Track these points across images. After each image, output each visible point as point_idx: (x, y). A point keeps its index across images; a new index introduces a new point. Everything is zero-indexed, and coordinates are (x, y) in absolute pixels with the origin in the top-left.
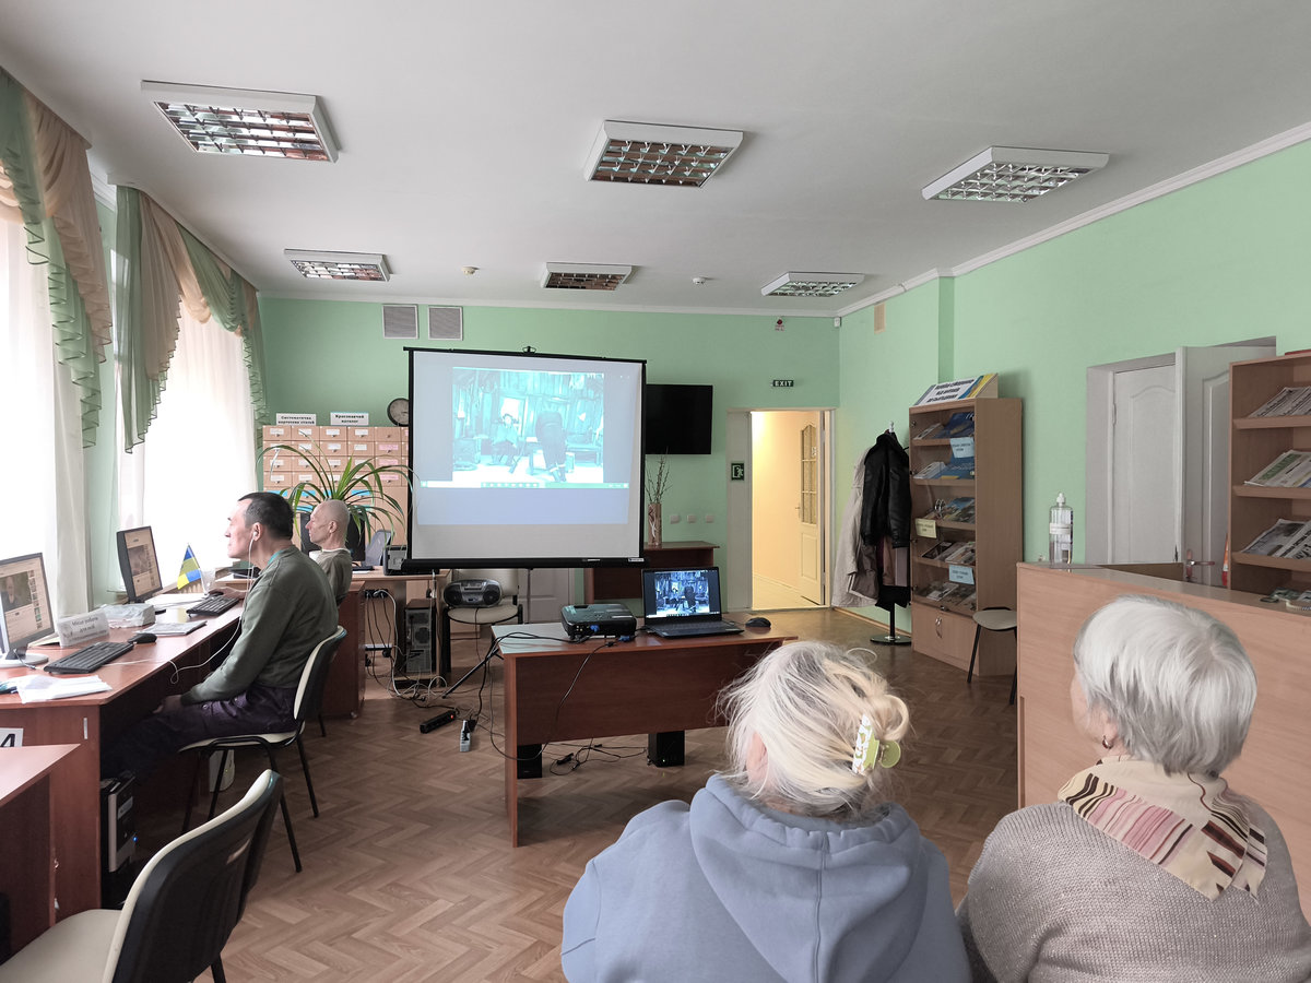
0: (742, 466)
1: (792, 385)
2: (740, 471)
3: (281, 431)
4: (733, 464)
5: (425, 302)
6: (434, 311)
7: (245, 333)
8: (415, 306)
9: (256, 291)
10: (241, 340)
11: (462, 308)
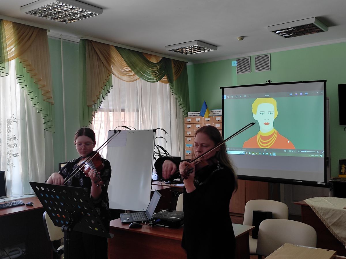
3: (190, 120)
5: (254, 54)
6: (257, 58)
7: (170, 81)
8: (249, 57)
9: (186, 63)
10: (168, 84)
11: (270, 54)
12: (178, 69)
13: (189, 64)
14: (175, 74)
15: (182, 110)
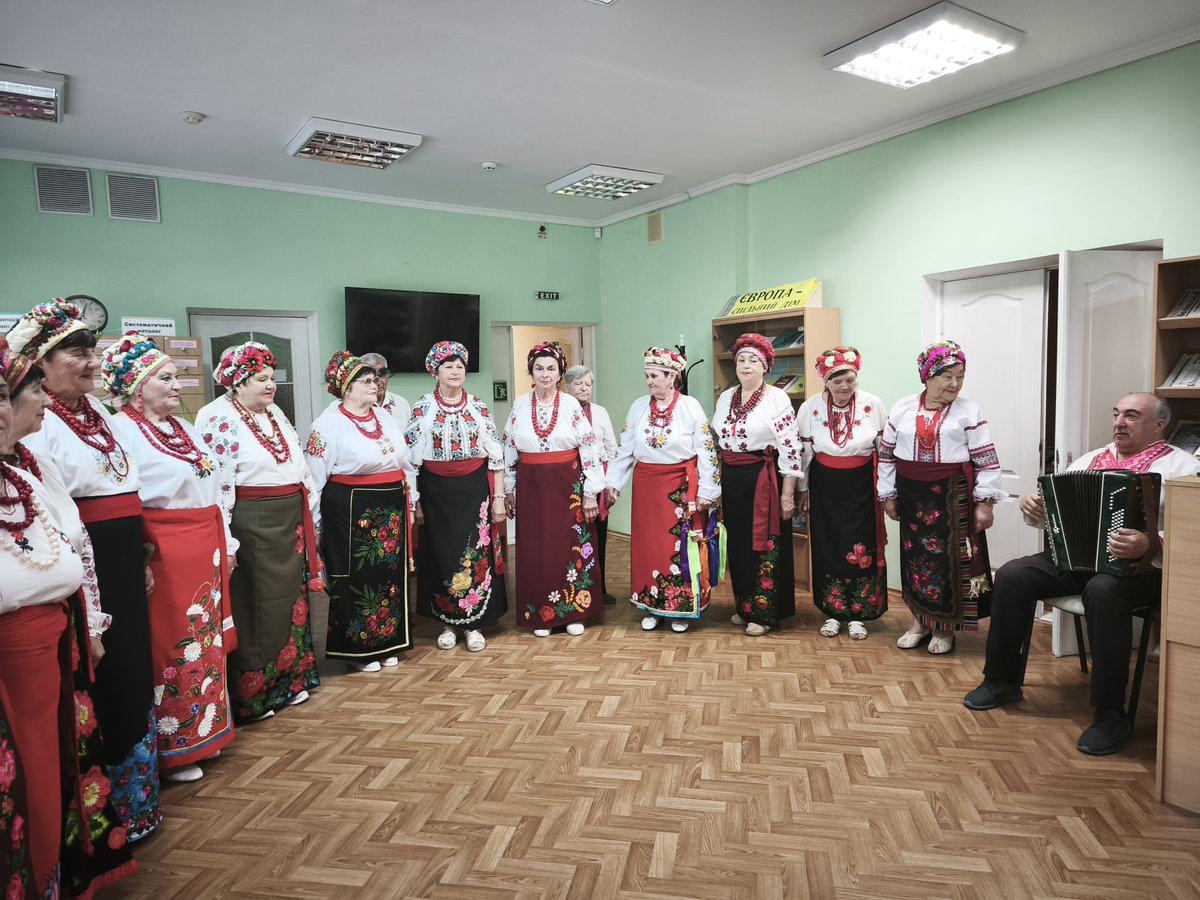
0: (504, 385)
1: (557, 298)
2: (502, 391)
4: (497, 384)
5: (101, 166)
8: (87, 170)
11: (158, 179)
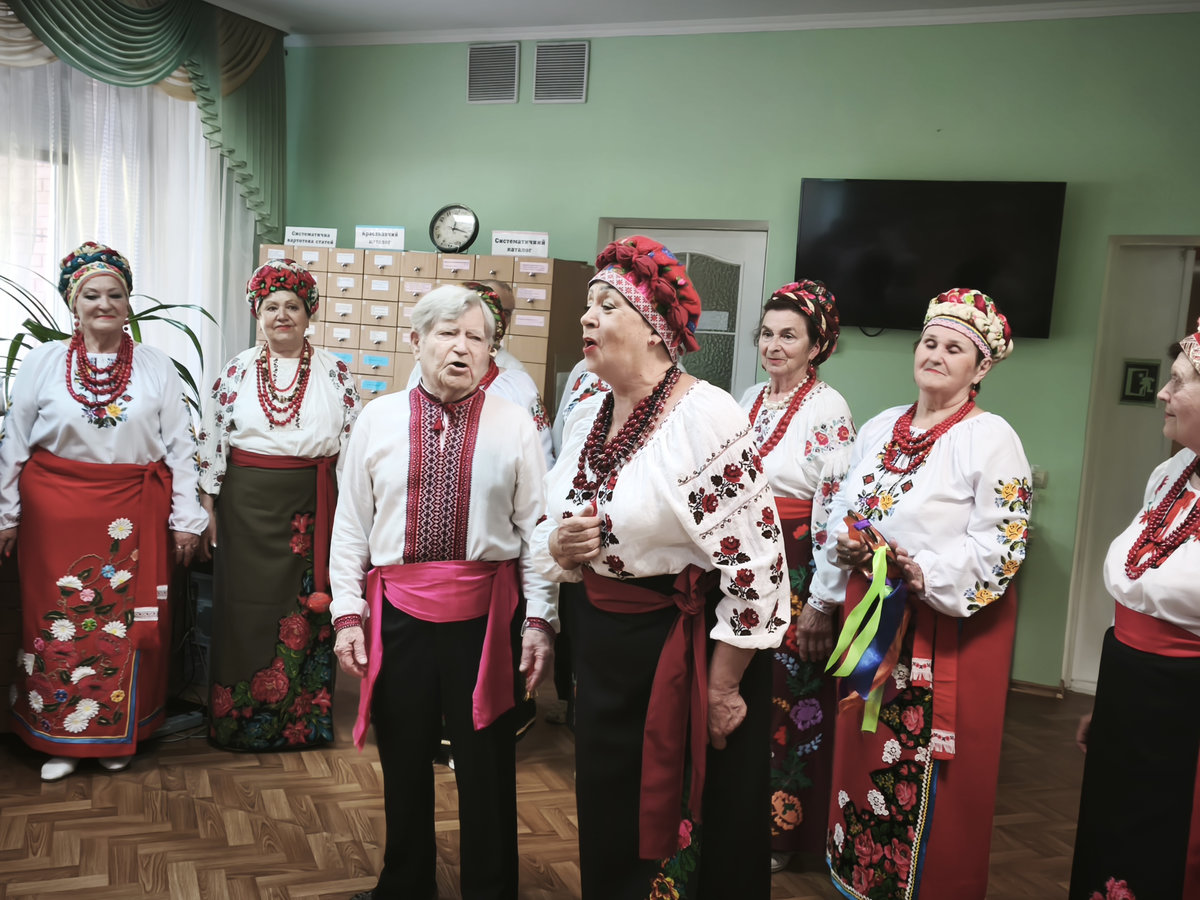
0: (1153, 369)
2: (1146, 382)
4: (1128, 365)
5: (532, 35)
6: (548, 52)
7: (199, 91)
8: (516, 44)
9: (281, 35)
10: (193, 105)
11: (590, 42)
12: (244, 51)
13: (293, 42)
14: (227, 67)
15: (253, 216)
